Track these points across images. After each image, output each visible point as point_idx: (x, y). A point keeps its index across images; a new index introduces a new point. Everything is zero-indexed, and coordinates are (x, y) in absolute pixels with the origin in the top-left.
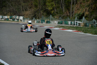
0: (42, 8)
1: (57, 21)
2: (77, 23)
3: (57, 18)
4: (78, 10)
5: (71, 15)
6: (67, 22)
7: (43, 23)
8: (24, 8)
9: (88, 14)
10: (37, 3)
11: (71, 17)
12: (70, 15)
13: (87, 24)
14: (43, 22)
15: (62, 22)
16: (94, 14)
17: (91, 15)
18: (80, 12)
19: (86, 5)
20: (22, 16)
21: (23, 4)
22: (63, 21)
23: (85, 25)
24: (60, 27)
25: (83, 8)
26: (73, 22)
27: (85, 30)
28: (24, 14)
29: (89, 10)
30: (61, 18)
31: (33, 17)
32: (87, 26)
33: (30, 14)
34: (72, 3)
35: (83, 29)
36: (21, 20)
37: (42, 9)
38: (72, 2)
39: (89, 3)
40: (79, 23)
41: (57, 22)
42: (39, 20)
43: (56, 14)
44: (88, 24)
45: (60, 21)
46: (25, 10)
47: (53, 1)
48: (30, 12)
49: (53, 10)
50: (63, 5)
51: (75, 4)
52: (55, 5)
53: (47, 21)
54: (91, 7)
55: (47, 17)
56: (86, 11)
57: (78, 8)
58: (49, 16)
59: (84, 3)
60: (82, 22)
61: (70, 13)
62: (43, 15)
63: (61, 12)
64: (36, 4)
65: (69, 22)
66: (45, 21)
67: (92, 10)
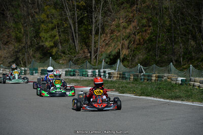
0: (31, 43)
1: (63, 69)
2: (104, 72)
3: (63, 64)
4: (107, 47)
5: (93, 57)
6: (84, 70)
7: (34, 74)
9: (128, 54)
10: (20, 32)
11: (93, 61)
12: (91, 55)
13: (125, 75)
14: (34, 72)
15: (74, 71)
16: (140, 53)
17: (134, 56)
18: (111, 50)
19: (123, 35)
22: (77, 69)
23: (121, 76)
25: (117, 41)
26: (97, 71)
27: (122, 87)
29: (128, 46)
30: (73, 62)
31: (13, 62)
32: (126, 78)
33: (7, 55)
34: (93, 33)
35: (117, 85)
37: (31, 45)
38: (93, 29)
39: (128, 31)
40: (109, 73)
41: (64, 72)
42: (26, 69)
43: (61, 55)
44: (128, 74)
45: (70, 69)
47: (55, 28)
48: (5, 51)
49: (55, 47)
50: (76, 36)
51: (101, 34)
52: (60, 36)
53: (42, 70)
54: (133, 39)
55: (44, 62)
56: (122, 48)
57: (107, 42)
58: (46, 60)
59: (119, 31)
60: (115, 70)
61: (90, 53)
62: (34, 57)
63: (71, 50)
64: (18, 35)
65: (90, 72)
66: (37, 70)
67: (135, 46)
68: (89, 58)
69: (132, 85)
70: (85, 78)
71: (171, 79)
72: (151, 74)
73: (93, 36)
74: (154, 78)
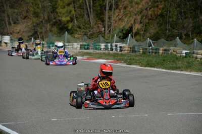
0: (48, 17)
1: (78, 43)
2: (116, 46)
3: (78, 38)
4: (120, 21)
5: (107, 32)
6: (98, 44)
7: (51, 47)
8: (11, 19)
9: (140, 29)
10: (38, 8)
11: (107, 35)
12: (105, 30)
13: (135, 48)
14: (51, 45)
15: (88, 45)
16: (152, 28)
17: (146, 31)
18: (124, 25)
19: (135, 11)
20: (8, 35)
21: (10, 11)
22: (91, 42)
23: (132, 49)
24: (83, 55)
25: (130, 17)
26: (109, 45)
27: (130, 59)
28: (11, 32)
29: (141, 21)
30: (87, 37)
31: (31, 36)
32: (135, 52)
33: (26, 30)
34: (107, 8)
35: (126, 58)
36: (6, 43)
37: (49, 19)
38: (107, 5)
39: (140, 6)
40: (120, 47)
41: (79, 46)
42: (44, 42)
43: (76, 30)
44: (138, 47)
45: (84, 43)
46: (15, 23)
47: (71, 4)
48: (24, 26)
49: (71, 22)
50: (90, 12)
51: (114, 9)
52: (75, 11)
54: (145, 14)
55: (60, 36)
56: (135, 23)
57: (120, 17)
58: (63, 34)
59: (132, 7)
60: (126, 44)
61: (105, 27)
62: (51, 31)
63: (87, 25)
64: (36, 11)
65: (103, 46)
67: (147, 21)
68: (104, 32)
69: (140, 57)
70: (97, 51)
71: (176, 52)
72: (159, 47)
73: (107, 12)
74: (161, 52)
